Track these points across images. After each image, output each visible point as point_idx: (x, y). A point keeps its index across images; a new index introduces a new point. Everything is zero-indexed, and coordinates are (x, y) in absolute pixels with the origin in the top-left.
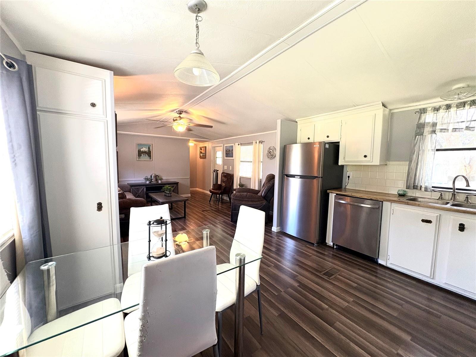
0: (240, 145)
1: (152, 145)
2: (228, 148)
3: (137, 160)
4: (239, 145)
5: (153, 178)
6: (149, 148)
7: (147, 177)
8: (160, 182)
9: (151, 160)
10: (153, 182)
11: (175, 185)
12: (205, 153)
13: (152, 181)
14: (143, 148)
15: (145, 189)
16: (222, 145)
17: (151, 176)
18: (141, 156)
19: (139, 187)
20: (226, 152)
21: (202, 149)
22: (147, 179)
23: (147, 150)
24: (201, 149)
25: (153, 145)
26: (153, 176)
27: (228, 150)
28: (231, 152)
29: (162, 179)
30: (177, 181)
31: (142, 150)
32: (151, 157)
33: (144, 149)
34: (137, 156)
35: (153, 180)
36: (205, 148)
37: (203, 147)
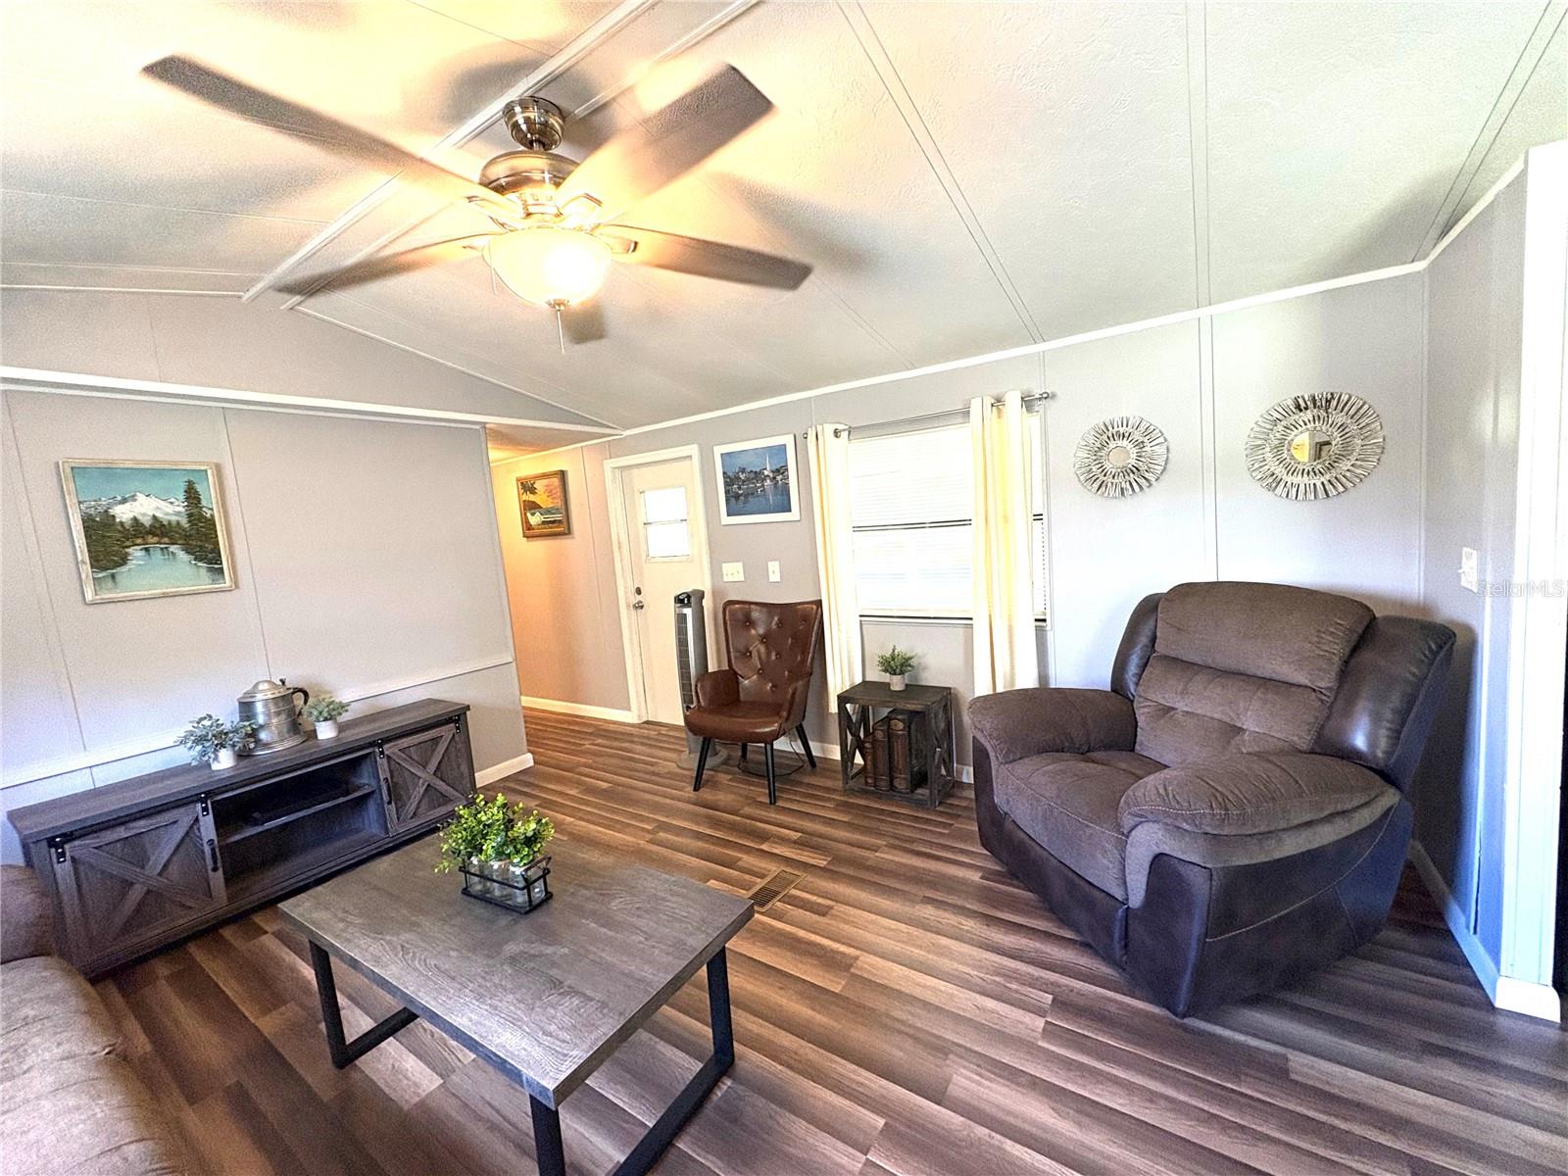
0: (845, 435)
1: (218, 468)
2: (742, 462)
3: (89, 596)
4: (836, 433)
5: (261, 719)
6: (192, 496)
7: (207, 723)
8: (326, 732)
9: (228, 582)
10: (266, 745)
11: (447, 731)
12: (559, 503)
13: (258, 742)
14: (133, 498)
15: (208, 824)
16: (693, 450)
17: (246, 708)
18: (124, 561)
19: (141, 825)
20: (727, 484)
21: (539, 485)
22: (213, 738)
23: (170, 509)
24: (533, 490)
25: (228, 472)
26: (259, 708)
27: (742, 476)
28: (768, 482)
29: (343, 707)
30: (454, 694)
31: (124, 513)
32: (218, 560)
33: (144, 507)
34: (86, 570)
35: (263, 736)
36: (556, 481)
37: (544, 476)
